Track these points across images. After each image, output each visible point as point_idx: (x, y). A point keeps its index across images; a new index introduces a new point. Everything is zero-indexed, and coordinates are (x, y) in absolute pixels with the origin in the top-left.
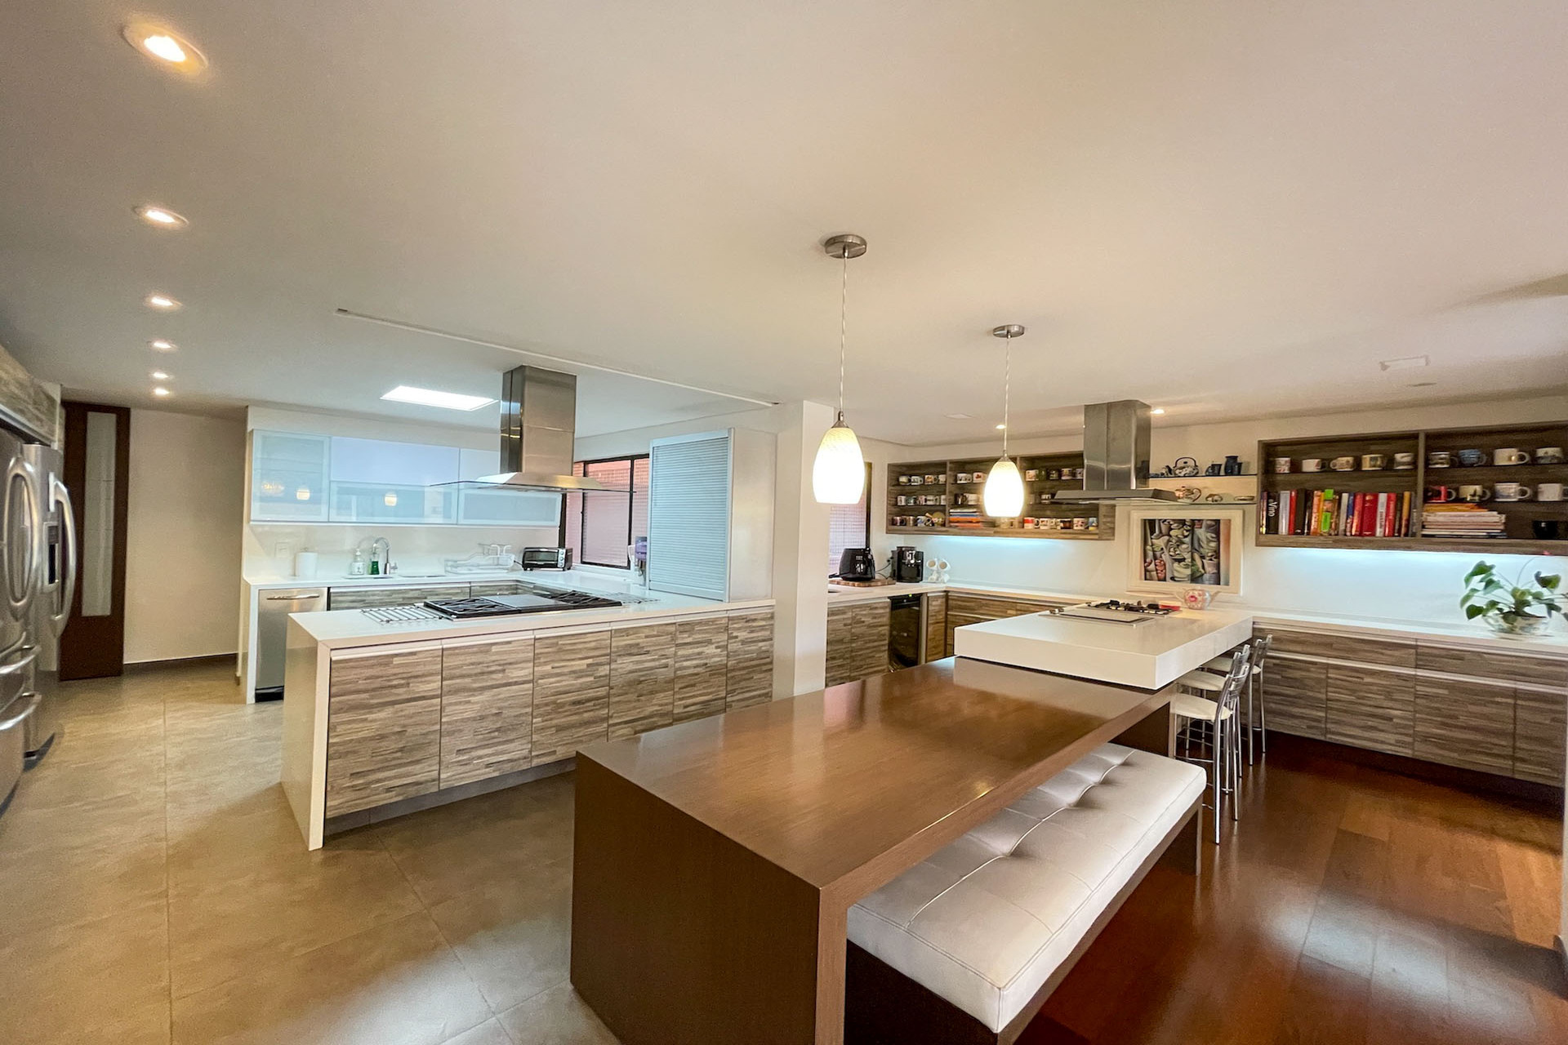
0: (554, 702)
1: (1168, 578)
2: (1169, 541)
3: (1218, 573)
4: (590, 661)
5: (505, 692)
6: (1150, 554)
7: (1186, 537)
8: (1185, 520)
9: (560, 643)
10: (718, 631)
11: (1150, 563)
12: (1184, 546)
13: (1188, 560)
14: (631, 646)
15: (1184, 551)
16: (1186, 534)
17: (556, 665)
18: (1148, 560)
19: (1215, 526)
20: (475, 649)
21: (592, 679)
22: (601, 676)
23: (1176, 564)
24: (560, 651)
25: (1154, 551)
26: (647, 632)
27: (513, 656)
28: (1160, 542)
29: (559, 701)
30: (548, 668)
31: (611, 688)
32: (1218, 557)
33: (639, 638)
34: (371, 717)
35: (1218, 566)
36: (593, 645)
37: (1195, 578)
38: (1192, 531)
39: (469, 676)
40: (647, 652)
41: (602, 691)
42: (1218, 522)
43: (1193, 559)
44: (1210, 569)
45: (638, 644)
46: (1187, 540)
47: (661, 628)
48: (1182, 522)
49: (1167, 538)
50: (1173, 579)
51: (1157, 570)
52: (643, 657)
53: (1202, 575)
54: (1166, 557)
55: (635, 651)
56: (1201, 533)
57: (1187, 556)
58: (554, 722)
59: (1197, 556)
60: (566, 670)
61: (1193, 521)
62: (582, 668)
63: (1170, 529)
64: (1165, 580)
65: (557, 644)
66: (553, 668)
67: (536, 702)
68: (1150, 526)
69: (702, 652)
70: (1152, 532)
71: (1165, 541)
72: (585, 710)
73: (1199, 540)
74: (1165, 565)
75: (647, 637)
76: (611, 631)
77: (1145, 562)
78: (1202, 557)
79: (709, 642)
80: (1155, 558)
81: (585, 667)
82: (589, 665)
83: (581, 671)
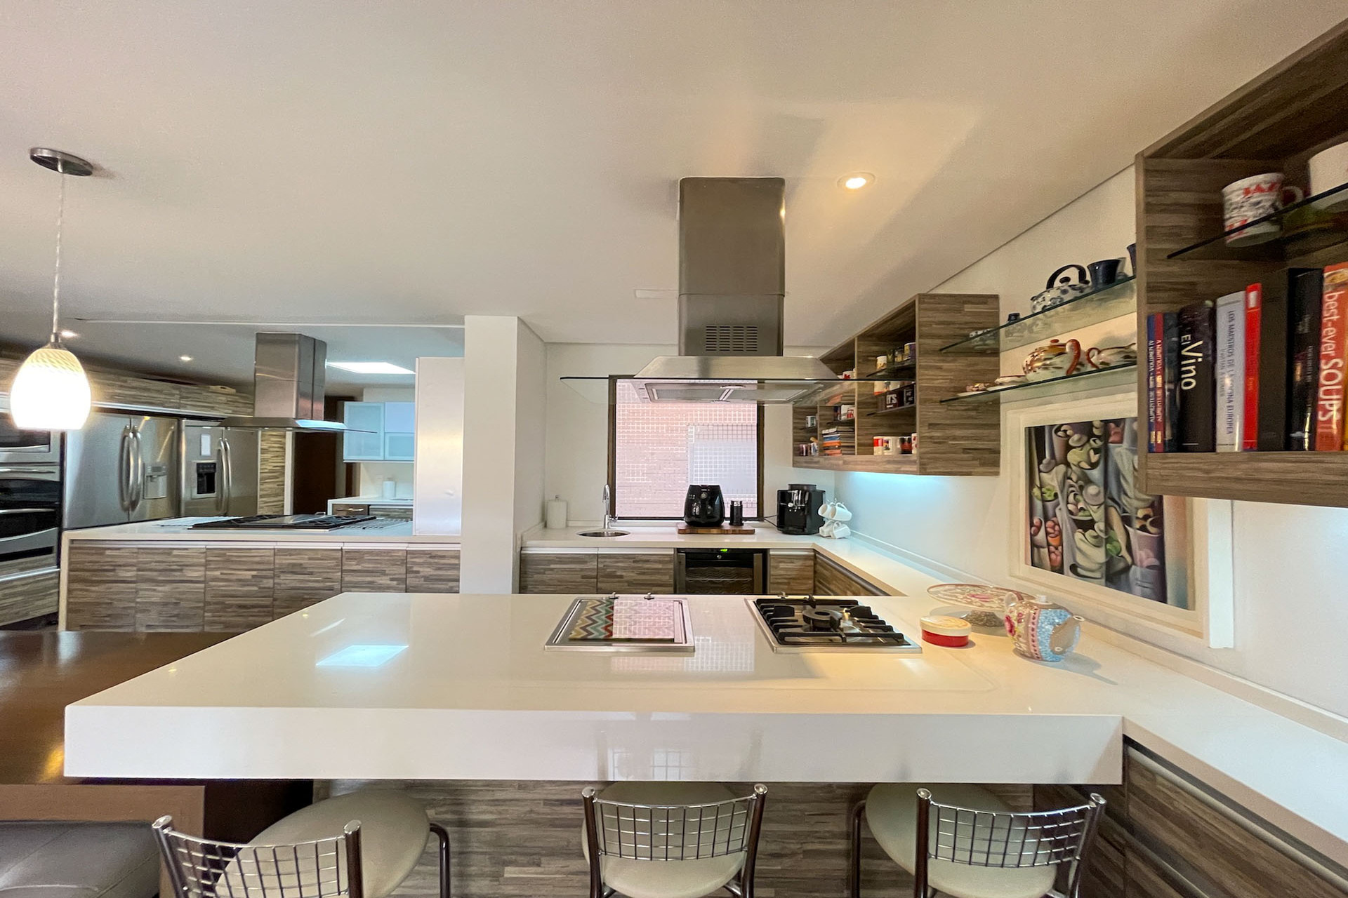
0: (223, 603)
1: (1066, 568)
2: (1067, 477)
3: (1161, 570)
4: (254, 573)
5: (183, 587)
6: (1039, 505)
7: (1093, 466)
8: (1090, 424)
9: (228, 554)
10: (394, 562)
11: (1039, 528)
12: (1092, 490)
13: (1100, 526)
14: (294, 565)
15: (1091, 502)
16: (1094, 458)
17: (225, 572)
18: (1036, 521)
20: (161, 551)
21: (256, 588)
22: (265, 588)
23: (1078, 535)
24: (228, 561)
25: (1044, 501)
26: (312, 555)
27: (190, 560)
28: (1054, 480)
29: (227, 602)
30: (217, 573)
31: (275, 600)
32: (1159, 523)
33: (303, 559)
34: (93, 589)
36: (257, 559)
37: (1115, 576)
38: (1104, 452)
39: (156, 570)
40: (311, 573)
41: (267, 601)
43: (1108, 525)
44: (1144, 556)
45: (301, 564)
46: (1096, 474)
47: (325, 552)
48: (1086, 428)
49: (1062, 468)
50: (1074, 568)
51: (1049, 545)
52: (307, 577)
53: (1127, 569)
54: (1062, 516)
55: (298, 570)
57: (1098, 515)
58: (223, 619)
59: (1115, 517)
60: (234, 577)
61: (1106, 423)
62: (247, 577)
63: (1068, 448)
64: (1061, 571)
65: (225, 554)
66: (222, 574)
67: (208, 599)
68: (1037, 436)
69: (373, 582)
70: (1041, 457)
71: (1060, 477)
72: (251, 614)
73: (1118, 473)
74: (1060, 532)
75: (310, 559)
76: (274, 549)
77: (1032, 525)
78: (1127, 521)
79: (383, 573)
80: (1046, 519)
81: (250, 577)
82: (253, 576)
83: (247, 580)
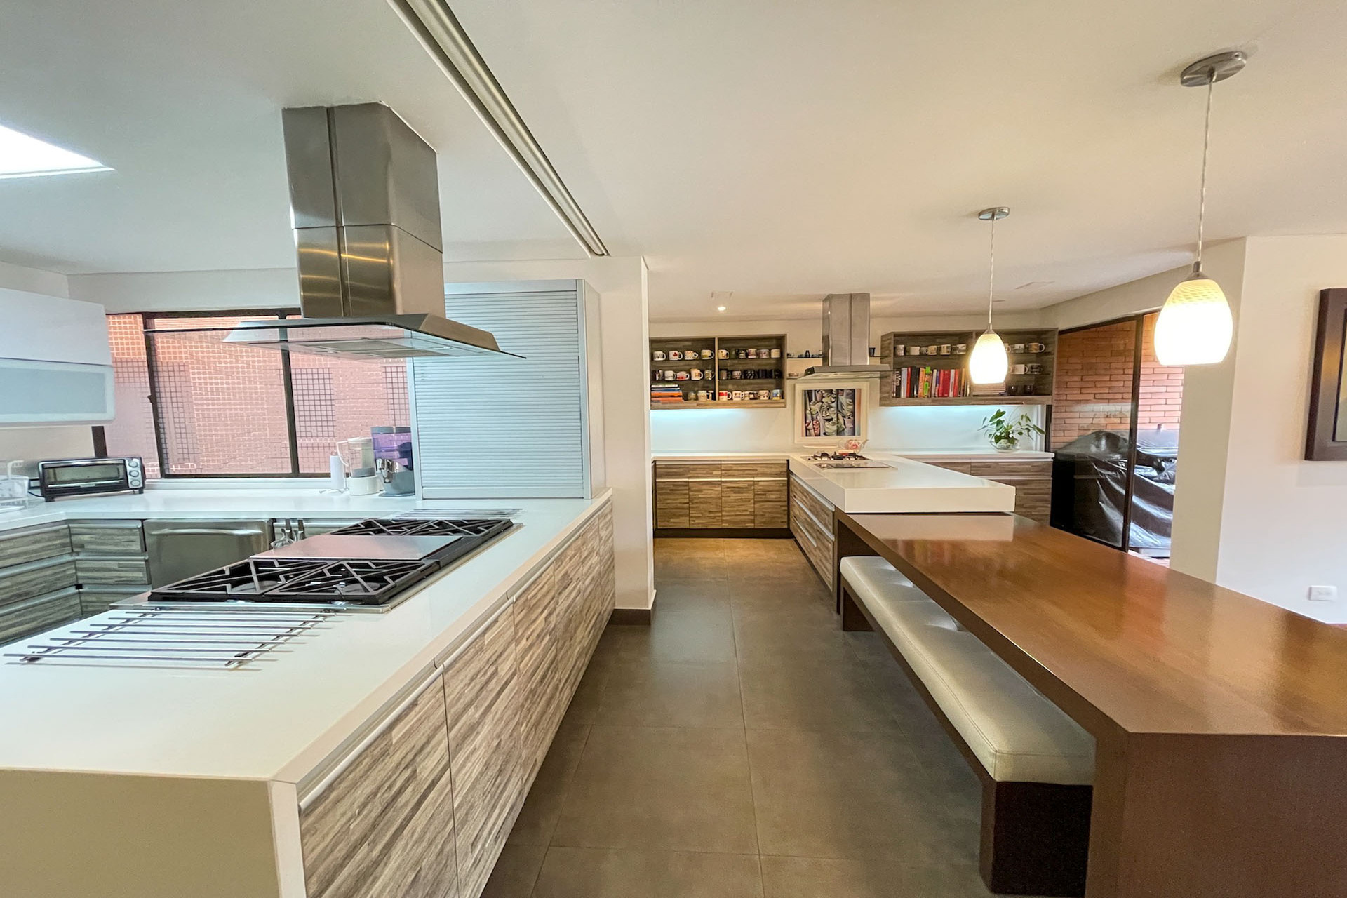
1: (822, 434)
2: (822, 406)
3: (854, 428)
6: (809, 416)
7: (833, 402)
8: (832, 390)
11: (809, 424)
12: (832, 409)
13: (835, 420)
15: (832, 413)
16: (833, 400)
18: (808, 421)
19: (852, 394)
23: (827, 423)
25: (812, 414)
28: (816, 407)
32: (853, 416)
35: (854, 423)
37: (839, 432)
38: (837, 398)
42: (853, 391)
43: (838, 419)
44: (849, 425)
46: (834, 405)
48: (831, 392)
49: (820, 403)
50: (825, 434)
51: (814, 428)
53: (844, 429)
54: (820, 418)
56: (843, 399)
57: (834, 417)
59: (840, 416)
61: (838, 390)
63: (823, 397)
64: (819, 435)
68: (808, 395)
70: (810, 400)
71: (819, 406)
73: (841, 404)
74: (819, 424)
77: (806, 423)
78: (844, 417)
80: (813, 419)
